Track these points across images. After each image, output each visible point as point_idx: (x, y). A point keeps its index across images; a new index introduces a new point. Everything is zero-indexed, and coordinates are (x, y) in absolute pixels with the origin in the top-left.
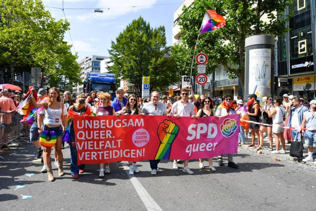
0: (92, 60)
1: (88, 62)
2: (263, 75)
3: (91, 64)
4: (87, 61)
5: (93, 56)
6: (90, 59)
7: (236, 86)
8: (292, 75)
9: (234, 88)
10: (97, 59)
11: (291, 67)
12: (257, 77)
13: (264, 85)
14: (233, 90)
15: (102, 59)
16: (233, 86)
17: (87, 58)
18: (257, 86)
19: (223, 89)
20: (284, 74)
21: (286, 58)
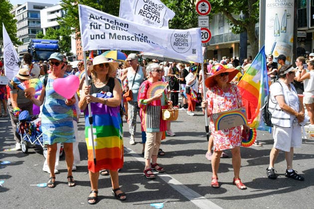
0: (27, 9)
1: (22, 11)
2: (283, 28)
3: (26, 15)
4: (19, 10)
5: (29, 3)
6: (24, 8)
7: (235, 44)
8: (312, 27)
9: (233, 46)
10: (35, 7)
11: (312, 17)
12: (276, 32)
13: (285, 41)
14: (232, 49)
15: (42, 8)
16: (232, 44)
17: (19, 5)
18: (276, 43)
19: (217, 48)
20: (302, 26)
21: (305, 5)
